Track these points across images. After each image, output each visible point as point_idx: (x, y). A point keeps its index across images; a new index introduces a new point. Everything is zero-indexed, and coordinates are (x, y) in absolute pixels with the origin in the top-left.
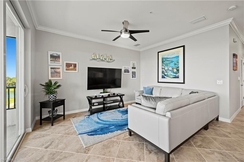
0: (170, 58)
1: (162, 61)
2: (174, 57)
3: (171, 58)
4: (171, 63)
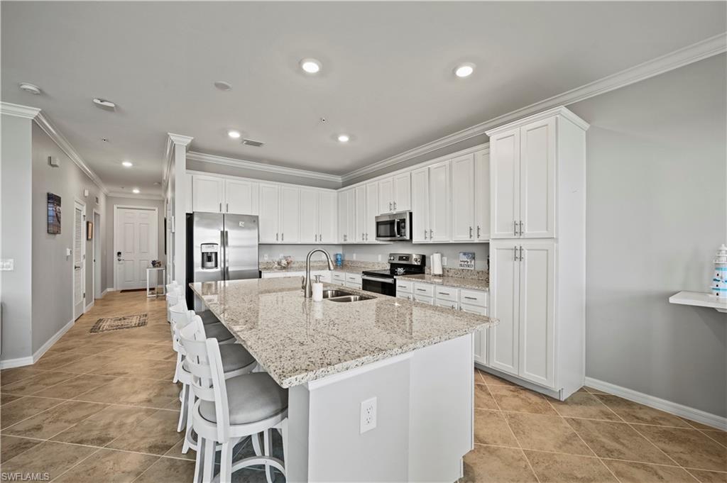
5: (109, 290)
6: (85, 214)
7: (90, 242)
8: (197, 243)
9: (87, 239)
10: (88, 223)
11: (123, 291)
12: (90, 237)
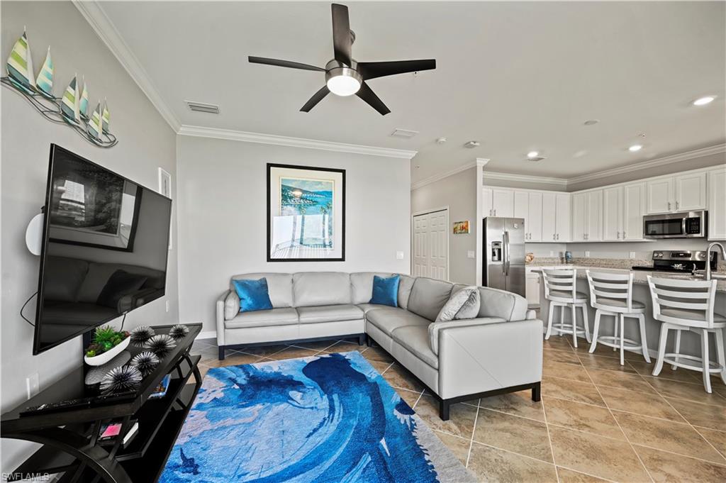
0: (307, 191)
1: (282, 195)
2: (321, 191)
3: (310, 192)
4: (311, 205)
8: (489, 243)
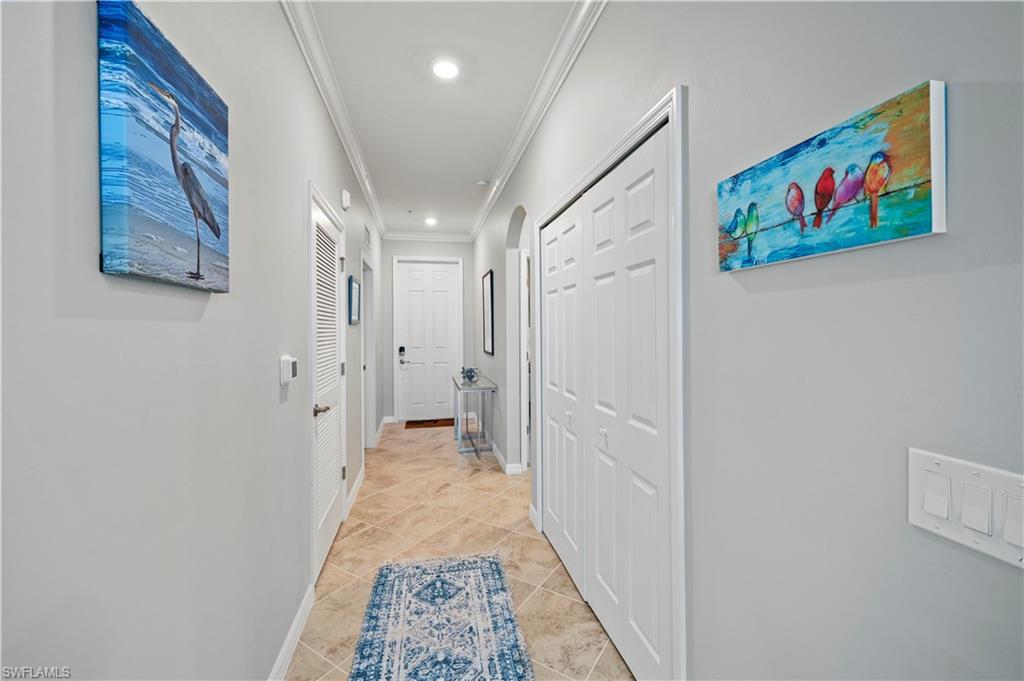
5: (387, 419)
6: (343, 255)
7: (353, 329)
9: (350, 322)
10: (350, 280)
11: (411, 424)
12: (354, 318)
